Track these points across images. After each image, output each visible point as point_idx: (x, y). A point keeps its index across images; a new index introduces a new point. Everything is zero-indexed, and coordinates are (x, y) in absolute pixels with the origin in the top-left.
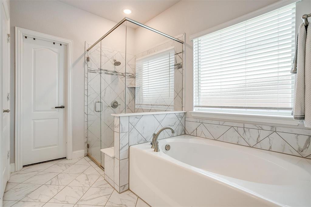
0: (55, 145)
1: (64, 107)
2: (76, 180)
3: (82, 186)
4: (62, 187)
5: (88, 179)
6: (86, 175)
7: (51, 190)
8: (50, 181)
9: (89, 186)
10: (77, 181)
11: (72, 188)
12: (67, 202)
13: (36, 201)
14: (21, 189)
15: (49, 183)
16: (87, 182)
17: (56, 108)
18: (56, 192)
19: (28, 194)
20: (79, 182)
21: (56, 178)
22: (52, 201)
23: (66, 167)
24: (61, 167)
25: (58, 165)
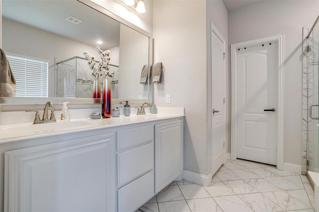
0: (264, 149)
1: (274, 110)
2: (273, 193)
3: (276, 203)
4: (255, 191)
5: (289, 200)
6: (290, 195)
7: (245, 188)
8: (249, 180)
9: (285, 209)
10: (274, 195)
11: (264, 198)
12: (252, 207)
13: (231, 188)
14: (227, 174)
15: (247, 181)
16: (285, 203)
17: (265, 110)
18: (248, 192)
19: (229, 180)
20: (275, 197)
21: (256, 180)
22: (241, 196)
23: (271, 176)
24: (266, 173)
25: (264, 170)
